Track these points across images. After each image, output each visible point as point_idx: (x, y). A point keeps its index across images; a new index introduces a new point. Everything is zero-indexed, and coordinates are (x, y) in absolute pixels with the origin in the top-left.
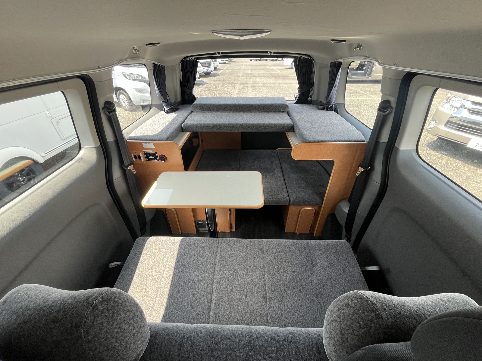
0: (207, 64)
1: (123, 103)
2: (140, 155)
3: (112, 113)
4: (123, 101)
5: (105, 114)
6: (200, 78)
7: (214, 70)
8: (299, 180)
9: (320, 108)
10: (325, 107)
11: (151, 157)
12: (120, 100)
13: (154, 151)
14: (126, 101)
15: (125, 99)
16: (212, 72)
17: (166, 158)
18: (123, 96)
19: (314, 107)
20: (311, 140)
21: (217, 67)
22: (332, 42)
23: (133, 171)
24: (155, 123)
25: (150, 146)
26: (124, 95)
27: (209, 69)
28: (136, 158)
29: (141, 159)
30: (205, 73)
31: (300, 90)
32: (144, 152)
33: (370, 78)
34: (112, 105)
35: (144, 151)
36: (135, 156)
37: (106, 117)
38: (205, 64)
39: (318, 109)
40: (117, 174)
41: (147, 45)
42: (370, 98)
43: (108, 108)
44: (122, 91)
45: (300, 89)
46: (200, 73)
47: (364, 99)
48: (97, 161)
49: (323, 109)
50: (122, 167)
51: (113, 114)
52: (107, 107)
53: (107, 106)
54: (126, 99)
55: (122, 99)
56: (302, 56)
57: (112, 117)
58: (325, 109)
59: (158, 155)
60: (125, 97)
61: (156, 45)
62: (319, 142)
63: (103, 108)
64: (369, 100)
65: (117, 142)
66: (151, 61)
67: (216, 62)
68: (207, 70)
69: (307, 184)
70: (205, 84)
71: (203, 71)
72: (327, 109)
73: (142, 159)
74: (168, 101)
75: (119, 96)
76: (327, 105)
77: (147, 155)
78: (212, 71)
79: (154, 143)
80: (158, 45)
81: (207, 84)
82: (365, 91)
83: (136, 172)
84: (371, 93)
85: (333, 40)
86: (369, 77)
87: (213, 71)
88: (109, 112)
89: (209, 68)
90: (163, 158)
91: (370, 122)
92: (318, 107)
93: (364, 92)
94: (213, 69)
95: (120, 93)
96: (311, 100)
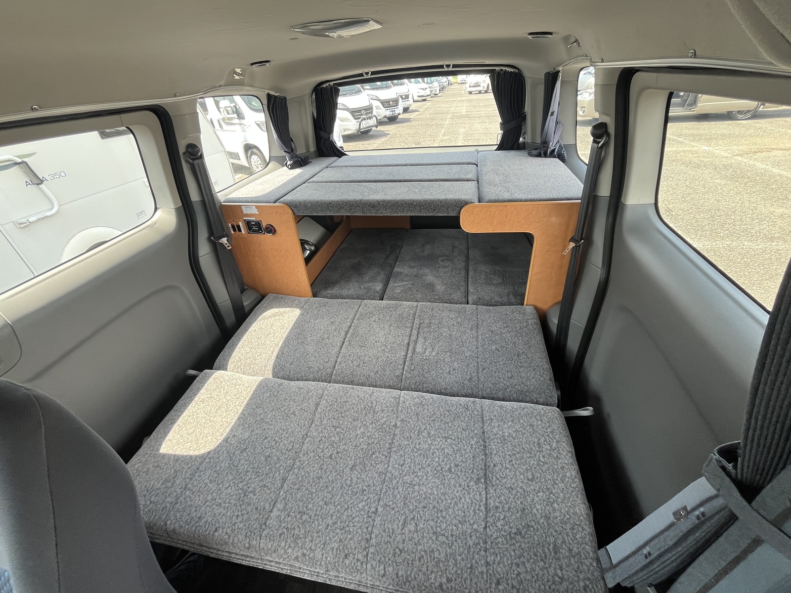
0: (391, 103)
1: (256, 168)
2: (239, 226)
3: (197, 161)
4: (255, 165)
5: (187, 162)
6: (378, 127)
7: (403, 113)
8: (491, 275)
9: (533, 153)
10: (542, 152)
11: (254, 228)
12: (252, 163)
13: (258, 219)
14: (261, 165)
15: (258, 161)
16: (399, 117)
17: (275, 231)
18: (256, 157)
19: (525, 153)
20: (492, 199)
21: (409, 107)
22: (530, 37)
23: (226, 246)
24: (268, 181)
25: (251, 212)
26: (257, 155)
27: (394, 111)
28: (234, 230)
29: (241, 231)
30: (388, 118)
31: (504, 127)
32: (245, 220)
33: (693, 111)
34: (196, 149)
35: (245, 218)
36: (233, 226)
37: (189, 166)
38: (389, 102)
39: (531, 155)
40: (204, 250)
41: (252, 64)
42: (689, 147)
43: (191, 154)
44: (255, 150)
45: (504, 125)
46: (378, 118)
47: (675, 149)
48: (175, 228)
49: (539, 155)
50: (211, 239)
51: (198, 164)
52: (189, 152)
53: (189, 150)
54: (260, 161)
55: (255, 162)
56: (504, 68)
57: (197, 166)
58: (542, 155)
59: (264, 225)
60: (258, 159)
61: (263, 64)
62: (504, 201)
63: (184, 153)
64: (684, 151)
65: (203, 202)
66: (265, 90)
67: (408, 98)
68: (391, 112)
69: (503, 280)
70: (386, 135)
71: (384, 115)
72: (545, 155)
73: (243, 231)
74: (292, 151)
75: (250, 157)
76: (545, 148)
77: (248, 224)
78: (399, 114)
79: (256, 207)
80: (268, 64)
81: (389, 136)
82: (680, 136)
83: (230, 248)
84: (692, 138)
85: (531, 34)
86: (690, 109)
87: (401, 113)
88: (193, 160)
89: (395, 109)
90: (271, 230)
91: (678, 191)
92: (530, 151)
93: (676, 138)
94: (401, 111)
95: (252, 153)
96: (524, 143)
